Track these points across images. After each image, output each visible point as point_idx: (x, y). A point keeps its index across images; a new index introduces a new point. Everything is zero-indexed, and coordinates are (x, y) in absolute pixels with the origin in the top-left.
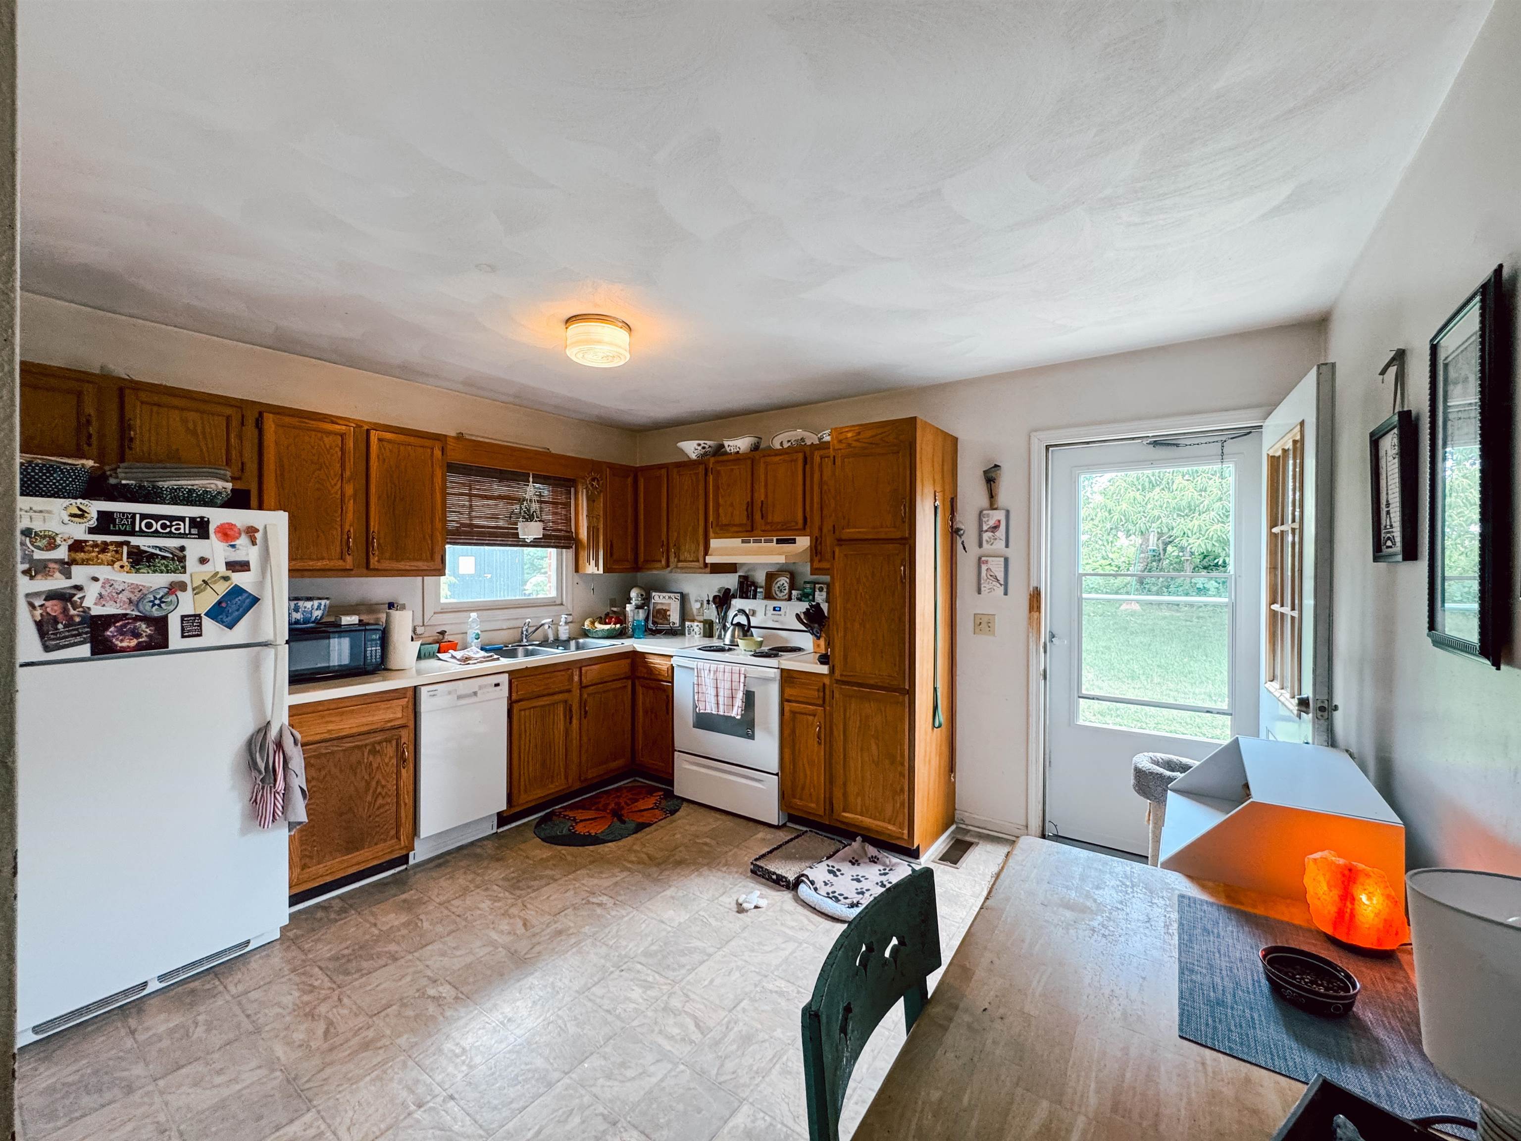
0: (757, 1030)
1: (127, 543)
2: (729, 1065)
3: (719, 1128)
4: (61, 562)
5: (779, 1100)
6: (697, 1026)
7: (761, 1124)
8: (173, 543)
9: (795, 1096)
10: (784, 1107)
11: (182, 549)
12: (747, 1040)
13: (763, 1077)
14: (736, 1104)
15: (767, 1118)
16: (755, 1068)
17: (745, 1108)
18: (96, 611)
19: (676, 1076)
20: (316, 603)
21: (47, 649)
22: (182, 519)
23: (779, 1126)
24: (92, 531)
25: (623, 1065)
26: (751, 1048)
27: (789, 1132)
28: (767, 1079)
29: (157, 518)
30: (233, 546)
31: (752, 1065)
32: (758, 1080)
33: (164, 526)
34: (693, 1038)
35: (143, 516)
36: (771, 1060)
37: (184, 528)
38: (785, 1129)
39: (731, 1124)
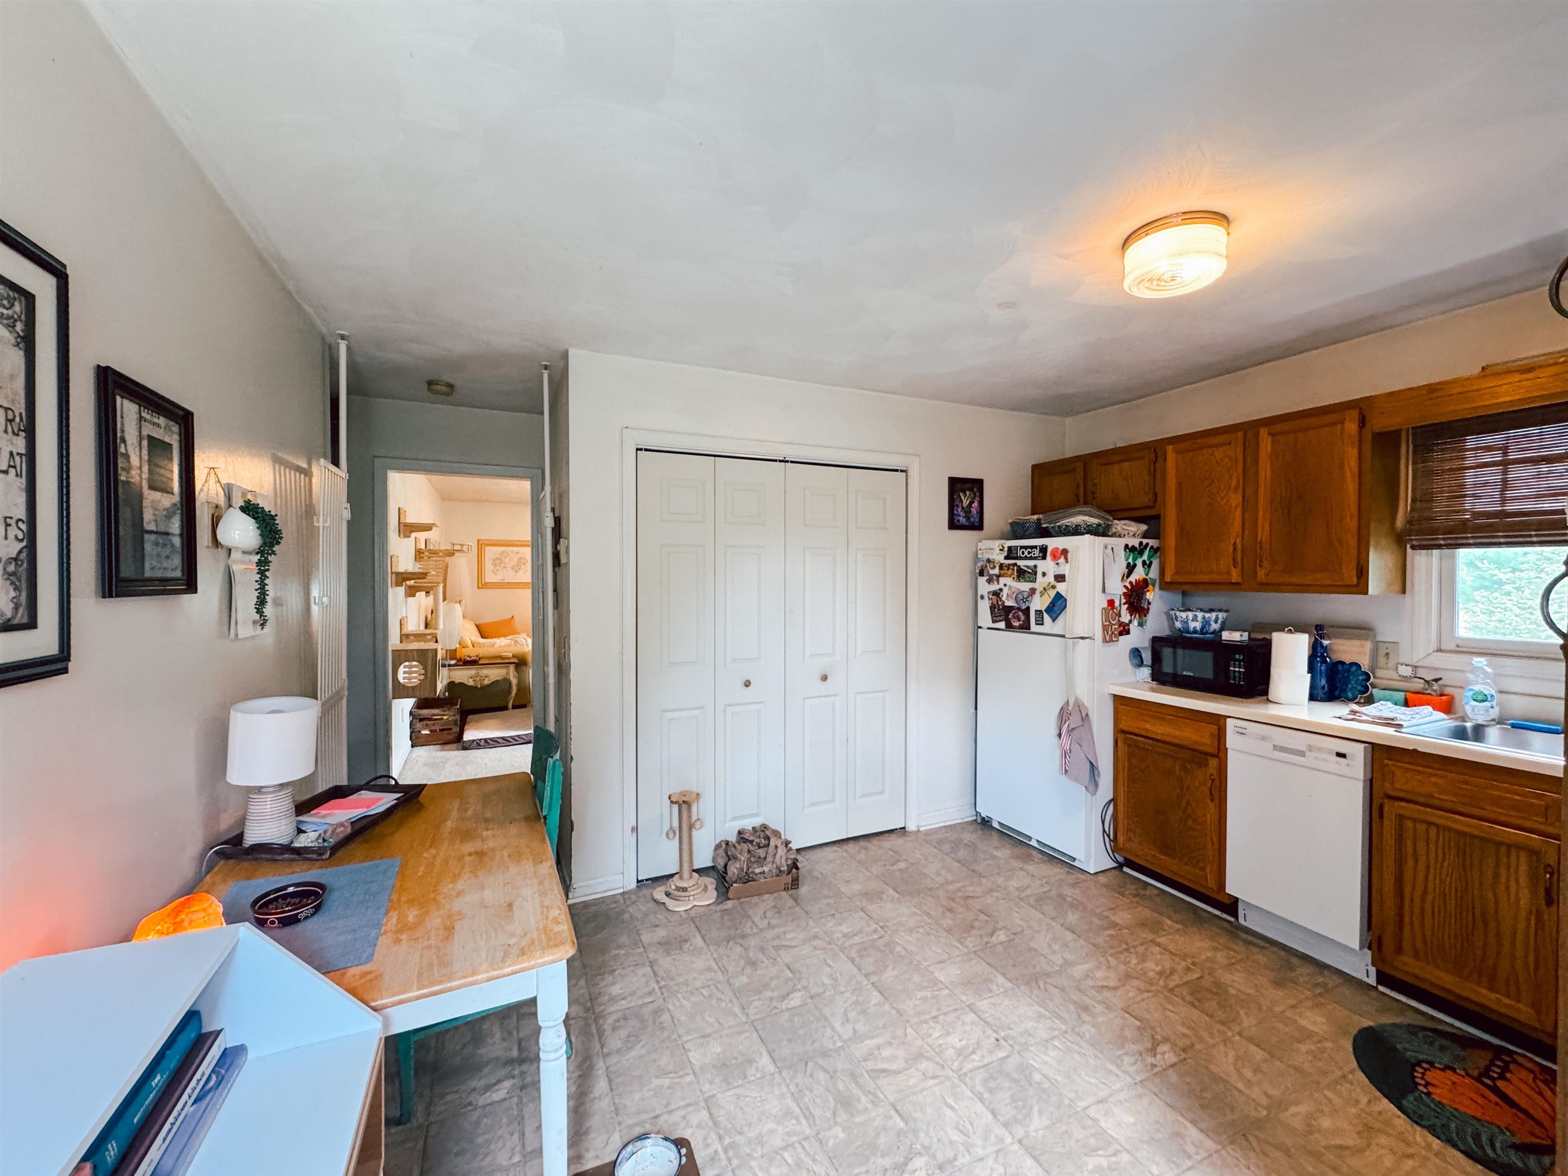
0: (853, 1115)
1: (1015, 564)
2: (821, 1076)
3: (766, 1047)
4: (996, 575)
5: (762, 1093)
6: (884, 1071)
7: (751, 1071)
8: (1031, 563)
9: (758, 1107)
10: (754, 1094)
11: (1035, 566)
12: (846, 1102)
13: (793, 1094)
14: (779, 1064)
15: (753, 1078)
16: (807, 1093)
17: (772, 1068)
18: (1008, 603)
19: (832, 1038)
20: (1214, 615)
21: (994, 622)
22: (1036, 547)
23: (740, 1082)
24: (1006, 558)
25: (864, 1012)
26: (832, 1100)
27: (731, 1086)
28: (788, 1095)
29: (1026, 548)
30: (1057, 564)
31: (812, 1091)
32: (793, 1088)
33: (1029, 553)
34: (868, 1062)
35: (1022, 547)
36: (808, 1108)
37: (1037, 552)
38: (735, 1084)
39: (765, 1053)
